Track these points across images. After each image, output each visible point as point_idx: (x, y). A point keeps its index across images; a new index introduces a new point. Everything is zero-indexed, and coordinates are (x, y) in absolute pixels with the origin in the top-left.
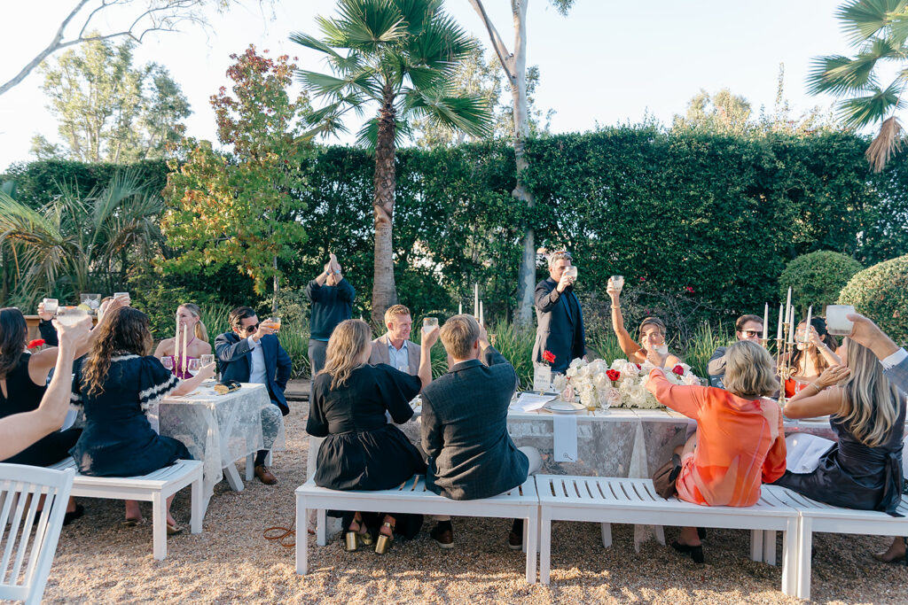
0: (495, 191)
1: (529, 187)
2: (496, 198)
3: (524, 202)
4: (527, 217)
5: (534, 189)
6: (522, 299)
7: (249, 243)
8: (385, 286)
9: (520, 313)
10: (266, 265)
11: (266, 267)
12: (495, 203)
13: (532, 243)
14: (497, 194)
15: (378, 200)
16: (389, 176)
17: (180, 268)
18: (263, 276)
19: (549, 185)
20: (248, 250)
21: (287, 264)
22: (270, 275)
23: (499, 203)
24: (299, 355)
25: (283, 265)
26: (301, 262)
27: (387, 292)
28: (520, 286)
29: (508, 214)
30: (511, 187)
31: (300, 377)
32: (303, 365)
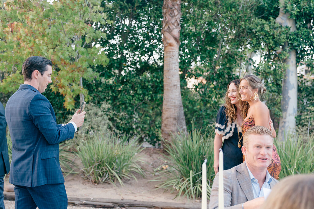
0: (262, 18)
1: (291, 15)
2: (263, 24)
3: (287, 27)
4: (291, 40)
5: (297, 16)
6: (286, 110)
7: (60, 66)
8: (174, 101)
9: (285, 122)
10: (74, 84)
11: (75, 87)
12: (262, 29)
13: (294, 62)
14: (264, 21)
15: (166, 28)
16: (176, 7)
17: (4, 88)
18: (72, 94)
19: (309, 12)
20: (59, 72)
21: (90, 84)
22: (77, 93)
23: (267, 28)
24: (103, 163)
25: (87, 85)
26: (101, 83)
27: (175, 106)
28: (284, 98)
29: (274, 38)
30: (276, 16)
31: (105, 182)
32: (106, 172)
